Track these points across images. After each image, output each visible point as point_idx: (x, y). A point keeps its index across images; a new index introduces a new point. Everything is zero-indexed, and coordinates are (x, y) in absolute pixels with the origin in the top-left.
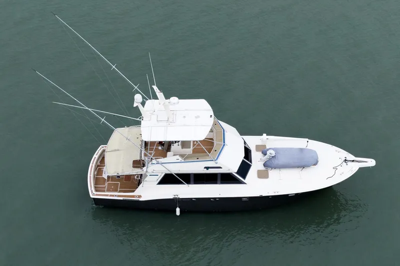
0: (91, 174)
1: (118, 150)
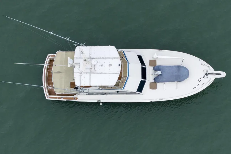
0: (44, 81)
1: (60, 72)
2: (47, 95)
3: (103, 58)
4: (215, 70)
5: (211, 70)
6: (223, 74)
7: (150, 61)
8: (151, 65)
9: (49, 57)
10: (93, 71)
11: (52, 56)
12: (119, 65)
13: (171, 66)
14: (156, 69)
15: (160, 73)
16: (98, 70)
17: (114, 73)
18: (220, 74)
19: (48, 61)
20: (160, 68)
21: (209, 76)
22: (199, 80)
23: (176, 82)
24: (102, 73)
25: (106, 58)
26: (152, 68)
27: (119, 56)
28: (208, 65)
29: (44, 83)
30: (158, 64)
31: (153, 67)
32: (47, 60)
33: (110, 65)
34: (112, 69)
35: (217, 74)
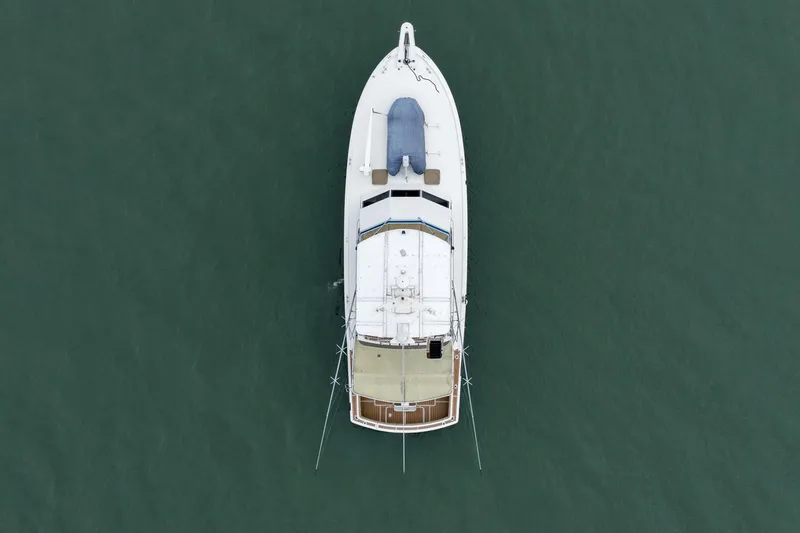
2: (449, 422)
3: (386, 271)
4: (397, 45)
5: (398, 53)
6: (407, 28)
7: (374, 182)
8: (384, 182)
9: (356, 418)
10: (416, 293)
11: (355, 413)
12: (404, 232)
13: (389, 137)
14: (394, 167)
15: (406, 159)
16: (415, 282)
17: (421, 245)
18: (407, 35)
19: (366, 421)
20: (392, 160)
21: (411, 57)
22: (419, 78)
23: (425, 127)
24: (420, 272)
25: (385, 262)
26: (391, 179)
27: (382, 234)
28: (386, 59)
29: (420, 428)
30: (382, 165)
31: (390, 177)
32: (365, 423)
33: (403, 253)
34: (412, 250)
35: (407, 42)
